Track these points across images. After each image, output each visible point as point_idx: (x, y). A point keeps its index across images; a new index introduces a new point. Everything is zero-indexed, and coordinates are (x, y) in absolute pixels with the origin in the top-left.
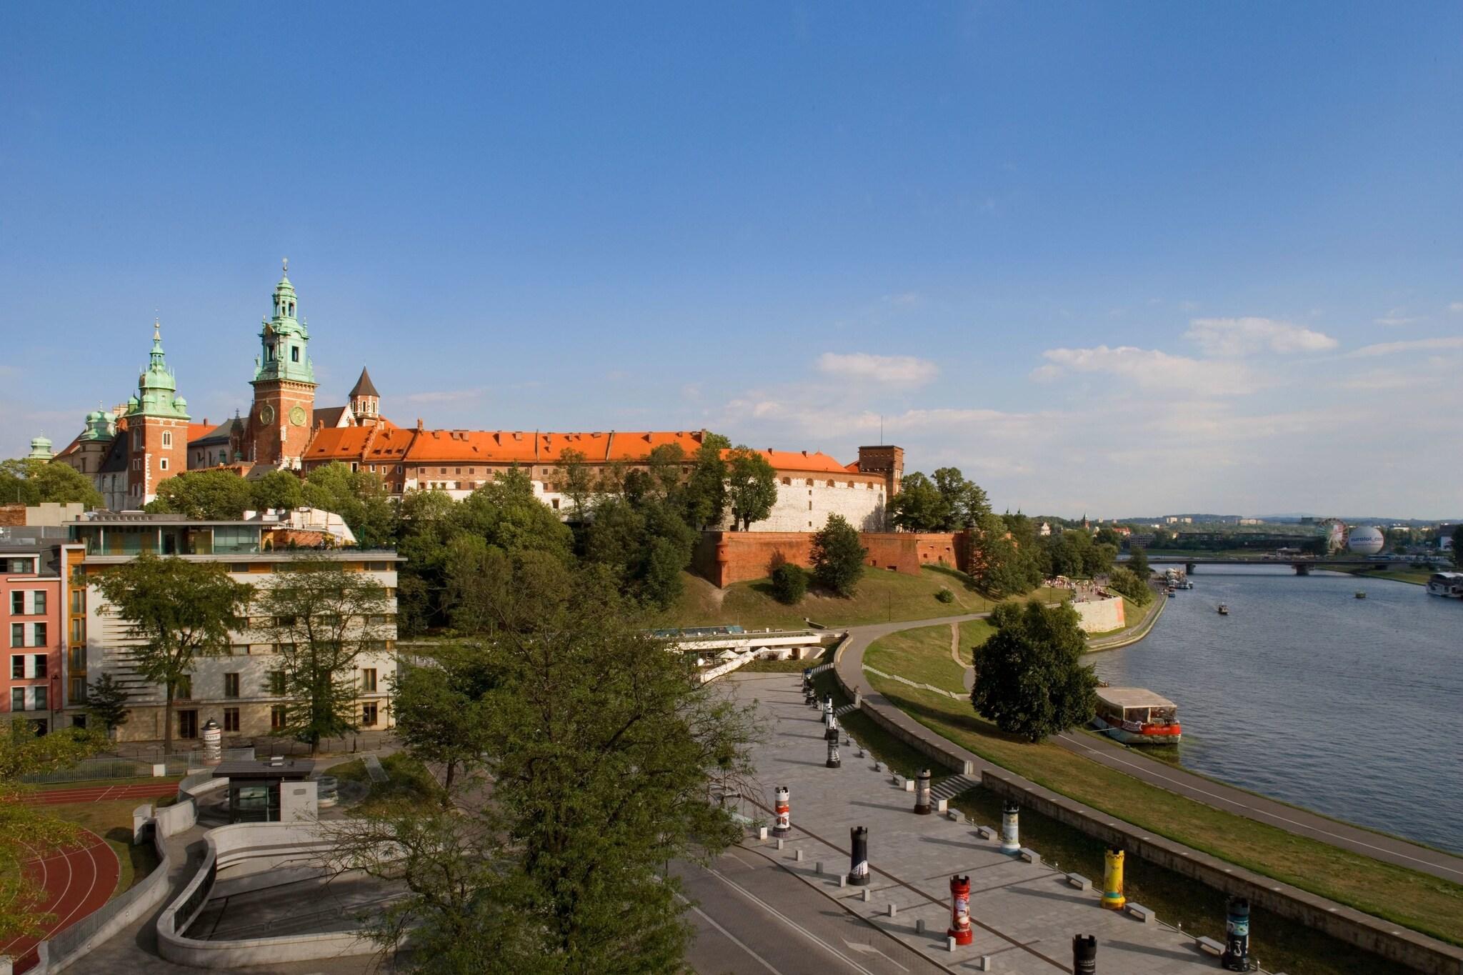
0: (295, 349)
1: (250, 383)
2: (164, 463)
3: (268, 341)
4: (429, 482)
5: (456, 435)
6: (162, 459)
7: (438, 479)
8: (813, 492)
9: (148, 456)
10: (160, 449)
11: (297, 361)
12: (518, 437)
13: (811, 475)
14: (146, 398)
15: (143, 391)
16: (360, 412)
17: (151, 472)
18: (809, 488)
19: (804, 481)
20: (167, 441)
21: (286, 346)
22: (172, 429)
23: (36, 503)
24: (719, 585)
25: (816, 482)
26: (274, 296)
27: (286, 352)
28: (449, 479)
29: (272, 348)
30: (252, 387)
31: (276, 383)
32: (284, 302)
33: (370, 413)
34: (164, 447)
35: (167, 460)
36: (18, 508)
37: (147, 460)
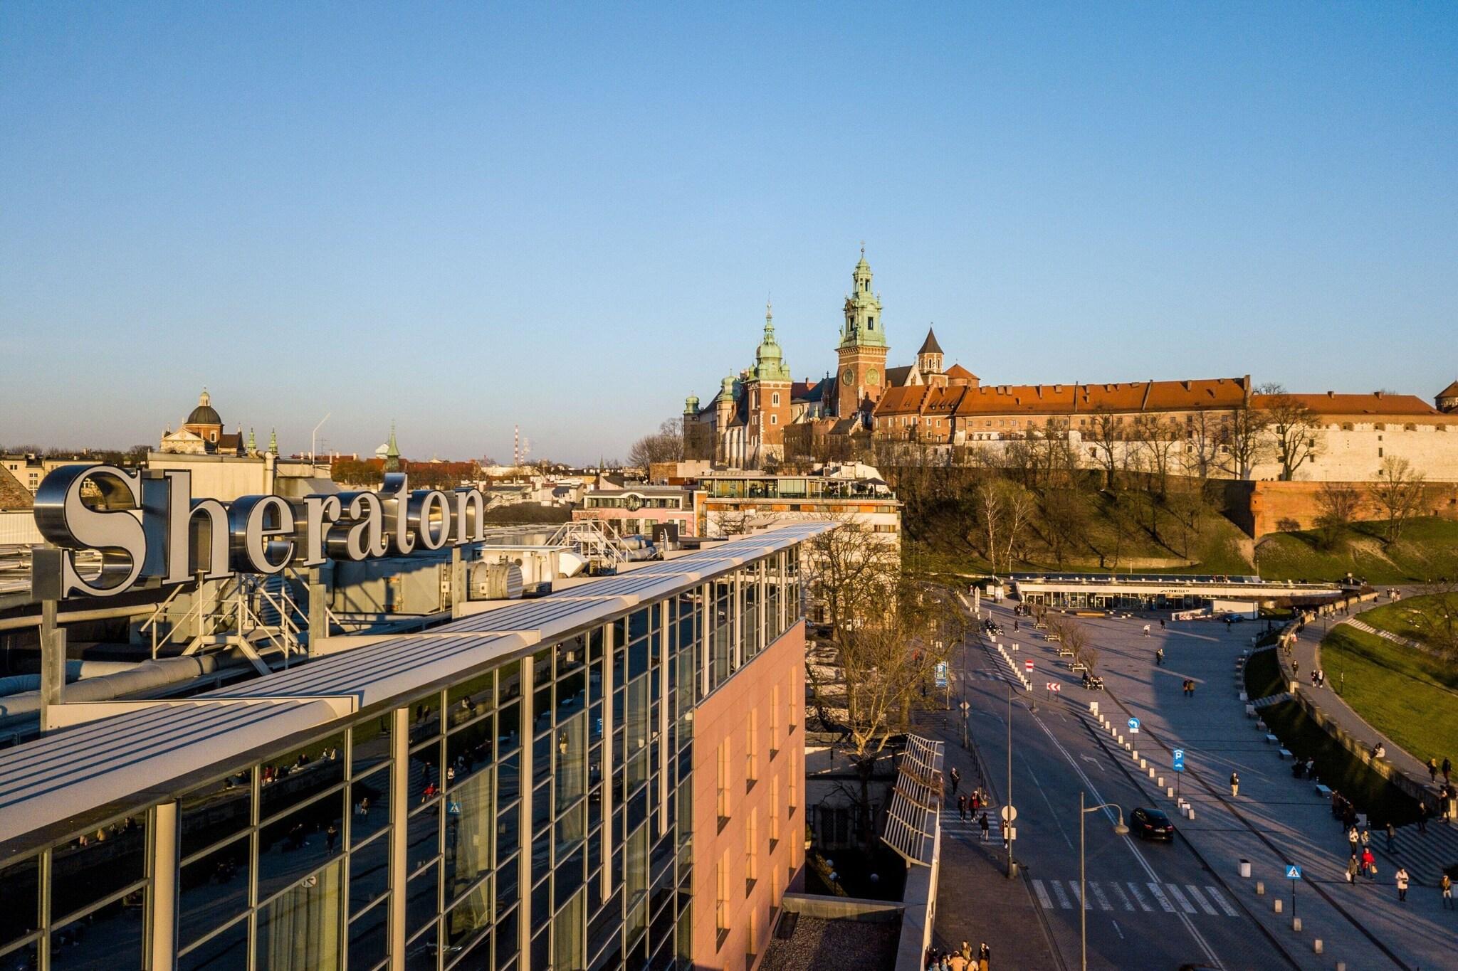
0: (870, 319)
1: (836, 350)
2: (774, 418)
3: (849, 314)
4: (976, 433)
5: (1001, 391)
6: (772, 416)
7: (984, 431)
8: (1383, 438)
9: (762, 413)
10: (771, 407)
11: (872, 329)
12: (1058, 390)
13: (1382, 418)
14: (761, 367)
15: (759, 359)
16: (926, 369)
17: (764, 426)
18: (1379, 433)
19: (1371, 426)
20: (776, 400)
21: (863, 318)
22: (779, 391)
23: (683, 460)
24: (1250, 533)
25: (1389, 427)
26: (854, 275)
27: (863, 322)
28: (993, 431)
29: (852, 319)
30: (837, 353)
31: (855, 349)
32: (862, 279)
33: (935, 369)
34: (774, 405)
35: (775, 416)
36: (672, 463)
37: (761, 417)
